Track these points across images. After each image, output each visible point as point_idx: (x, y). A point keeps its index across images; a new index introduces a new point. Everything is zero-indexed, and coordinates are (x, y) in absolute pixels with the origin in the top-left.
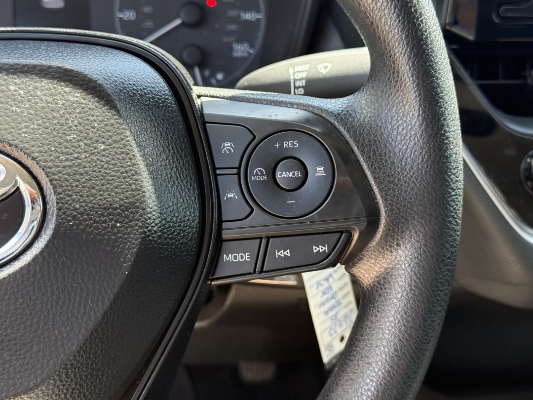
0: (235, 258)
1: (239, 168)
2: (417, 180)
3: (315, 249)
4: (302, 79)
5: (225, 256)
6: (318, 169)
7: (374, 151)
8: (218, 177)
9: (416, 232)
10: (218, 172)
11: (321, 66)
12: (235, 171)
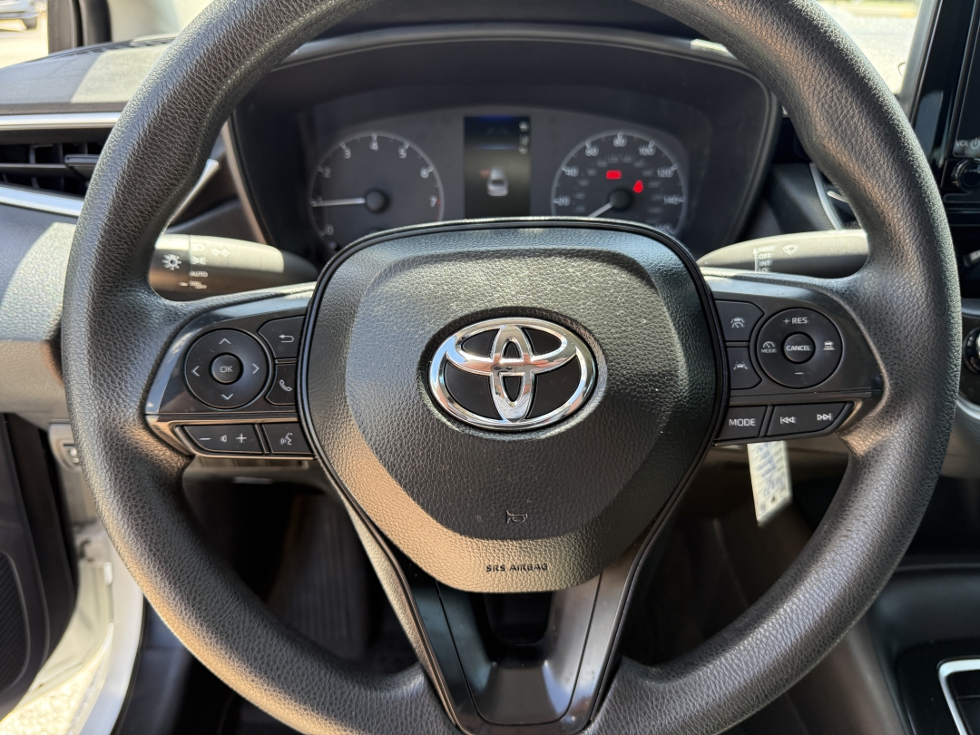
0: (741, 423)
1: (749, 341)
2: (922, 355)
3: (820, 417)
4: (767, 259)
5: (730, 420)
6: (826, 344)
7: (879, 328)
8: (728, 349)
9: (919, 404)
10: (728, 344)
11: (787, 247)
12: (745, 344)
